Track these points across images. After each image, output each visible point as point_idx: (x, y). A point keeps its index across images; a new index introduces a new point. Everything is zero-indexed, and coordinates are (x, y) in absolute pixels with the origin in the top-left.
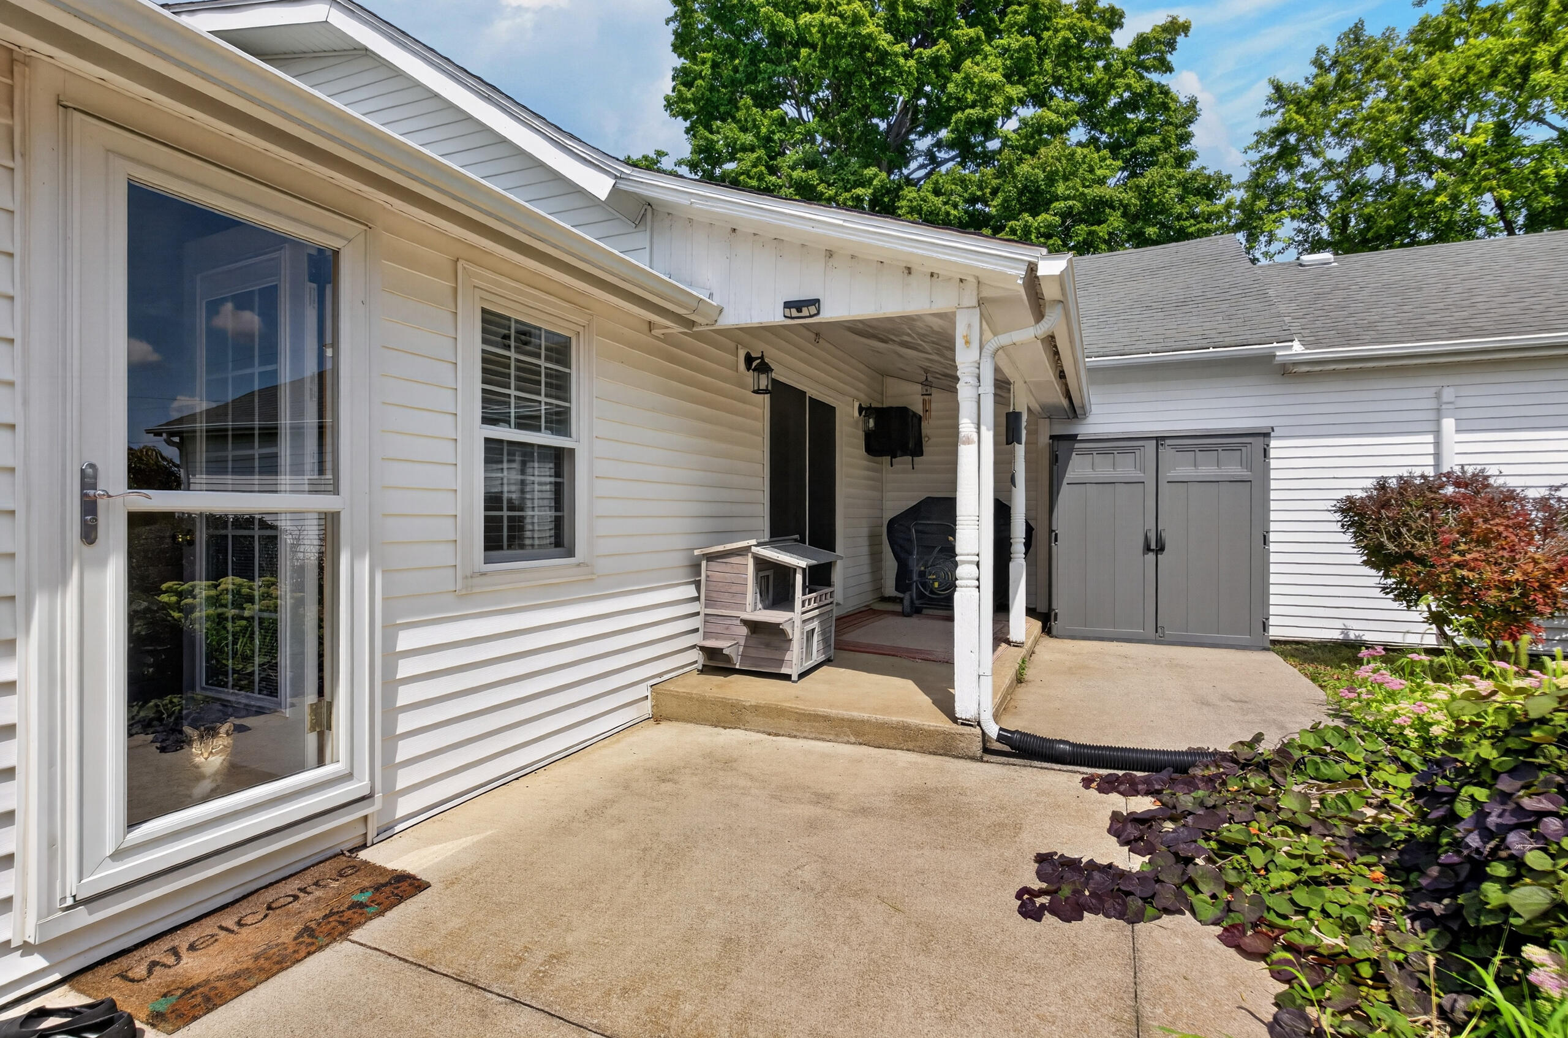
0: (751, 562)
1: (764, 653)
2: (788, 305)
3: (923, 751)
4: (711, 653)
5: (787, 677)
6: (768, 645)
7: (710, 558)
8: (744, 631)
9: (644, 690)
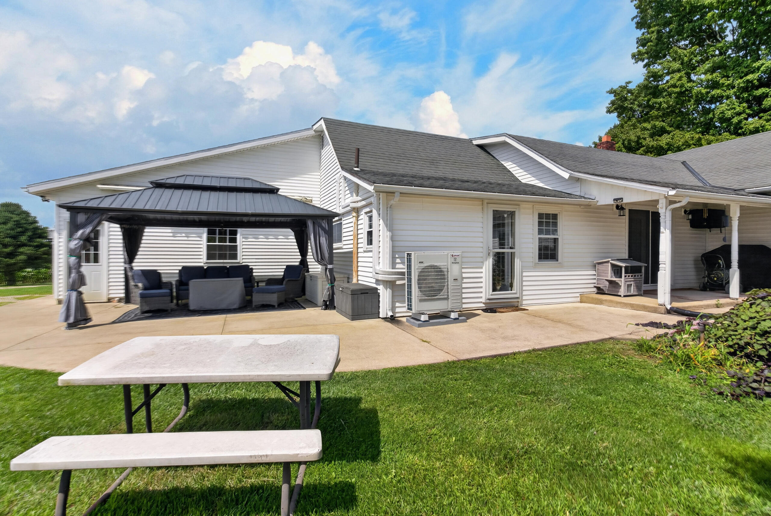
0: (610, 264)
1: (614, 289)
2: (614, 200)
3: (649, 311)
4: (598, 288)
5: (620, 296)
6: (615, 287)
7: (599, 263)
8: (607, 283)
9: (578, 295)
